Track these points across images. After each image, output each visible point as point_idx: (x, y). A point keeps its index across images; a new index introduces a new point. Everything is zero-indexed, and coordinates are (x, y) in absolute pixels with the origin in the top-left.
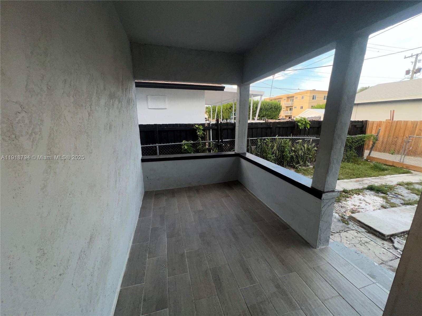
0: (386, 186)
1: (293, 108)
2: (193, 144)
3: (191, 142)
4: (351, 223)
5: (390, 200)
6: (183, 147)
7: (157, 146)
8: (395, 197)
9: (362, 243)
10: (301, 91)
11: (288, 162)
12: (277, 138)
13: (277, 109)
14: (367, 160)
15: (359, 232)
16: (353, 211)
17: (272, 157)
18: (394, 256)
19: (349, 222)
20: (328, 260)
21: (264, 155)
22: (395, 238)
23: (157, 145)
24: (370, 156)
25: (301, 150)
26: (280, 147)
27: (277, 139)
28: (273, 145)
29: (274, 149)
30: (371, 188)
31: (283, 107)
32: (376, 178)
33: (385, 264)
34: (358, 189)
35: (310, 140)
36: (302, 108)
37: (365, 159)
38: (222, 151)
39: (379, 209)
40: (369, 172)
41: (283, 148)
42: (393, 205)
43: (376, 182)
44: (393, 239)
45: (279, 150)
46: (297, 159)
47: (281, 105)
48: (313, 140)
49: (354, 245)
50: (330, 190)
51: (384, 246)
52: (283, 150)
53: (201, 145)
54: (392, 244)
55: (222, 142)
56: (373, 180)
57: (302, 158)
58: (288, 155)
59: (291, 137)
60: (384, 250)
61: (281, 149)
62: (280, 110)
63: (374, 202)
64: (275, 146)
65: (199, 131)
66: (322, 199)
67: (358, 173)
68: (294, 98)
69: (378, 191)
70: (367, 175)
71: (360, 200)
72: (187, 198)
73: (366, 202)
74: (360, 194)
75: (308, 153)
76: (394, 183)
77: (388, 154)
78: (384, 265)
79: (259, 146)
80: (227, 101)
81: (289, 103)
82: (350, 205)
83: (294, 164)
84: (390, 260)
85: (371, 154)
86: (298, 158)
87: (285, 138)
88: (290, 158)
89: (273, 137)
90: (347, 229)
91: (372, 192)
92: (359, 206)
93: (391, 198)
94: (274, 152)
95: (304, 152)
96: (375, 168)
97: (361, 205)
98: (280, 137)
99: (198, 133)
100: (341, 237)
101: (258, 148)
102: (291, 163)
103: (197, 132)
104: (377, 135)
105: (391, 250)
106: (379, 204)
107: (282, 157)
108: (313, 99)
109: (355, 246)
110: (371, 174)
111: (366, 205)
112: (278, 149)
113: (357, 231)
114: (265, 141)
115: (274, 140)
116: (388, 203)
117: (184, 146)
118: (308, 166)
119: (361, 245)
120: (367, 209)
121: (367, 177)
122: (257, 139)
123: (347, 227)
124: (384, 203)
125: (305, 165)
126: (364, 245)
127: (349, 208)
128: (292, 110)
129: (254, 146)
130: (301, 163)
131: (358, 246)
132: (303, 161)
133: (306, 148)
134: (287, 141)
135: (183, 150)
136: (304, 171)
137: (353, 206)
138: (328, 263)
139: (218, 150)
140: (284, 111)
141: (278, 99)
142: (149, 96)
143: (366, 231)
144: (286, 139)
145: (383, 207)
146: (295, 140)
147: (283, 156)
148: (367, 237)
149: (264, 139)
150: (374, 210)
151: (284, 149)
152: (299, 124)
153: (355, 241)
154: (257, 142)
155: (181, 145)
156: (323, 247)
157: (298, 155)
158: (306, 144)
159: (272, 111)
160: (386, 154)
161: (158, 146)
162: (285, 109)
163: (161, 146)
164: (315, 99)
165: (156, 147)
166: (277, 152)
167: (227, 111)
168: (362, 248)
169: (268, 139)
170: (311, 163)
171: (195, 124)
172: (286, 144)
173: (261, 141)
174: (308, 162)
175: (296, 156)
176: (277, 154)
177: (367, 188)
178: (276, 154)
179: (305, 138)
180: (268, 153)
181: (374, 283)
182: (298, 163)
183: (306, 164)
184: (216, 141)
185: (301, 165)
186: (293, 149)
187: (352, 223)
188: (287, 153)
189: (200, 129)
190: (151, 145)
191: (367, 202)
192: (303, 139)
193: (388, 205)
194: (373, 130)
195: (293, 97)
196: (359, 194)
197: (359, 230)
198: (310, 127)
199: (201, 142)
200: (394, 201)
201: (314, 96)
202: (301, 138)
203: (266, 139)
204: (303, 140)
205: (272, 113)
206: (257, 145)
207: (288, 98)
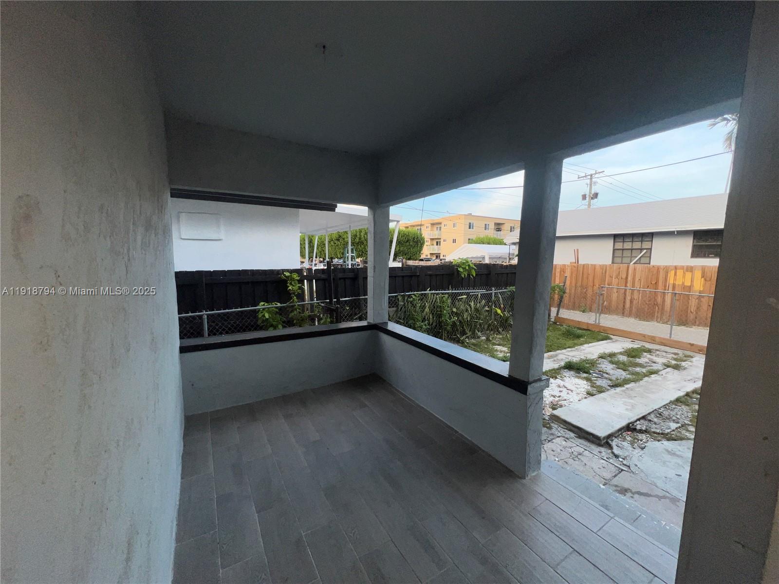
0: (586, 361)
1: (442, 241)
2: (280, 309)
3: (277, 304)
4: (554, 426)
5: (595, 382)
6: (260, 316)
7: (203, 315)
8: (600, 376)
9: (574, 456)
10: (451, 215)
11: (448, 332)
12: (428, 293)
13: (417, 242)
14: (555, 323)
15: (567, 439)
16: (554, 405)
17: (424, 327)
18: (617, 468)
19: (552, 425)
20: (545, 494)
21: (410, 322)
22: (612, 440)
23: (205, 313)
24: (559, 316)
25: (466, 311)
26: (434, 307)
27: (430, 294)
28: (423, 304)
29: (425, 313)
30: (569, 366)
31: (425, 240)
32: (572, 350)
33: (609, 484)
34: (554, 369)
35: (478, 295)
36: (454, 241)
37: (552, 321)
38: (339, 320)
39: (586, 398)
40: (562, 341)
41: (439, 310)
42: (601, 390)
43: (573, 357)
44: (610, 442)
45: (433, 314)
46: (462, 328)
47: (423, 236)
48: (481, 295)
49: (565, 461)
50: (536, 378)
51: (603, 455)
52: (439, 313)
53: (296, 310)
54: (610, 451)
55: (338, 302)
56: (569, 354)
57: (469, 324)
58: (448, 320)
59: (450, 291)
60: (603, 461)
61: (437, 311)
62: (422, 244)
63: (577, 388)
64: (427, 307)
65: (291, 284)
66: (528, 394)
67: (548, 343)
68: (442, 226)
69: (578, 369)
70: (560, 346)
71: (559, 386)
72: (283, 420)
73: (568, 390)
74: (558, 376)
75: (477, 316)
76: (594, 356)
77: (578, 312)
78: (608, 486)
79: (402, 308)
80: (337, 228)
81: (435, 234)
82: (548, 397)
83: (457, 336)
84: (613, 477)
85: (559, 314)
86: (463, 325)
87: (441, 293)
88: (452, 325)
89: (423, 292)
90: (551, 437)
91: (572, 373)
92: (559, 397)
93: (596, 379)
94: (425, 316)
95: (471, 315)
96: (568, 335)
97: (561, 394)
98: (433, 292)
99: (290, 288)
100: (546, 452)
101: (400, 310)
102: (454, 334)
103: (288, 285)
104: (564, 285)
105: (611, 461)
106: (584, 390)
107: (439, 325)
108: (470, 228)
109: (567, 463)
110: (565, 344)
111: (568, 394)
112: (431, 312)
113: (564, 437)
114: (412, 299)
115: (424, 296)
116: (594, 387)
117: (262, 312)
118: (479, 337)
119: (573, 459)
120: (571, 400)
121: (561, 350)
122: (396, 296)
123: (550, 432)
124: (589, 387)
125: (474, 336)
126: (577, 459)
127: (547, 402)
128: (440, 245)
129: (393, 307)
130: (469, 334)
131: (570, 461)
132: (470, 330)
133: (473, 309)
134: (444, 299)
135: (259, 322)
136: (474, 346)
137: (552, 398)
138: (547, 499)
139: (330, 318)
140: (427, 245)
141: (418, 225)
142: (183, 216)
143: (575, 435)
144: (443, 294)
145: (590, 394)
146: (457, 295)
147: (440, 323)
148: (578, 446)
149: (409, 296)
150: (579, 401)
151: (441, 311)
152: (461, 270)
153: (565, 455)
154: (397, 301)
155: (256, 312)
156: (534, 474)
157: (463, 321)
158: (473, 302)
159: (409, 245)
160: (576, 312)
161: (206, 316)
162: (429, 243)
163: (212, 315)
164: (473, 228)
165: (201, 317)
166: (431, 317)
167: (333, 244)
168: (576, 464)
169: (415, 296)
170: (482, 332)
171: (284, 271)
172: (443, 302)
173: (404, 299)
174: (478, 331)
175: (460, 322)
176: (431, 320)
177: (564, 366)
178: (429, 320)
179: (470, 292)
180: (416, 320)
181: (612, 518)
182: (463, 333)
183: (476, 335)
184: (326, 302)
185: (467, 337)
186: (455, 310)
187: (556, 426)
188: (446, 318)
189: (293, 279)
190: (190, 314)
191: (569, 388)
192: (468, 294)
193: (594, 390)
194: (557, 278)
195: (440, 223)
196: (556, 378)
197: (566, 436)
198: (476, 275)
199: (298, 305)
200: (600, 382)
201: (470, 223)
202: (466, 292)
203: (412, 296)
204: (468, 296)
205: (410, 249)
206: (397, 306)
207: (433, 224)
